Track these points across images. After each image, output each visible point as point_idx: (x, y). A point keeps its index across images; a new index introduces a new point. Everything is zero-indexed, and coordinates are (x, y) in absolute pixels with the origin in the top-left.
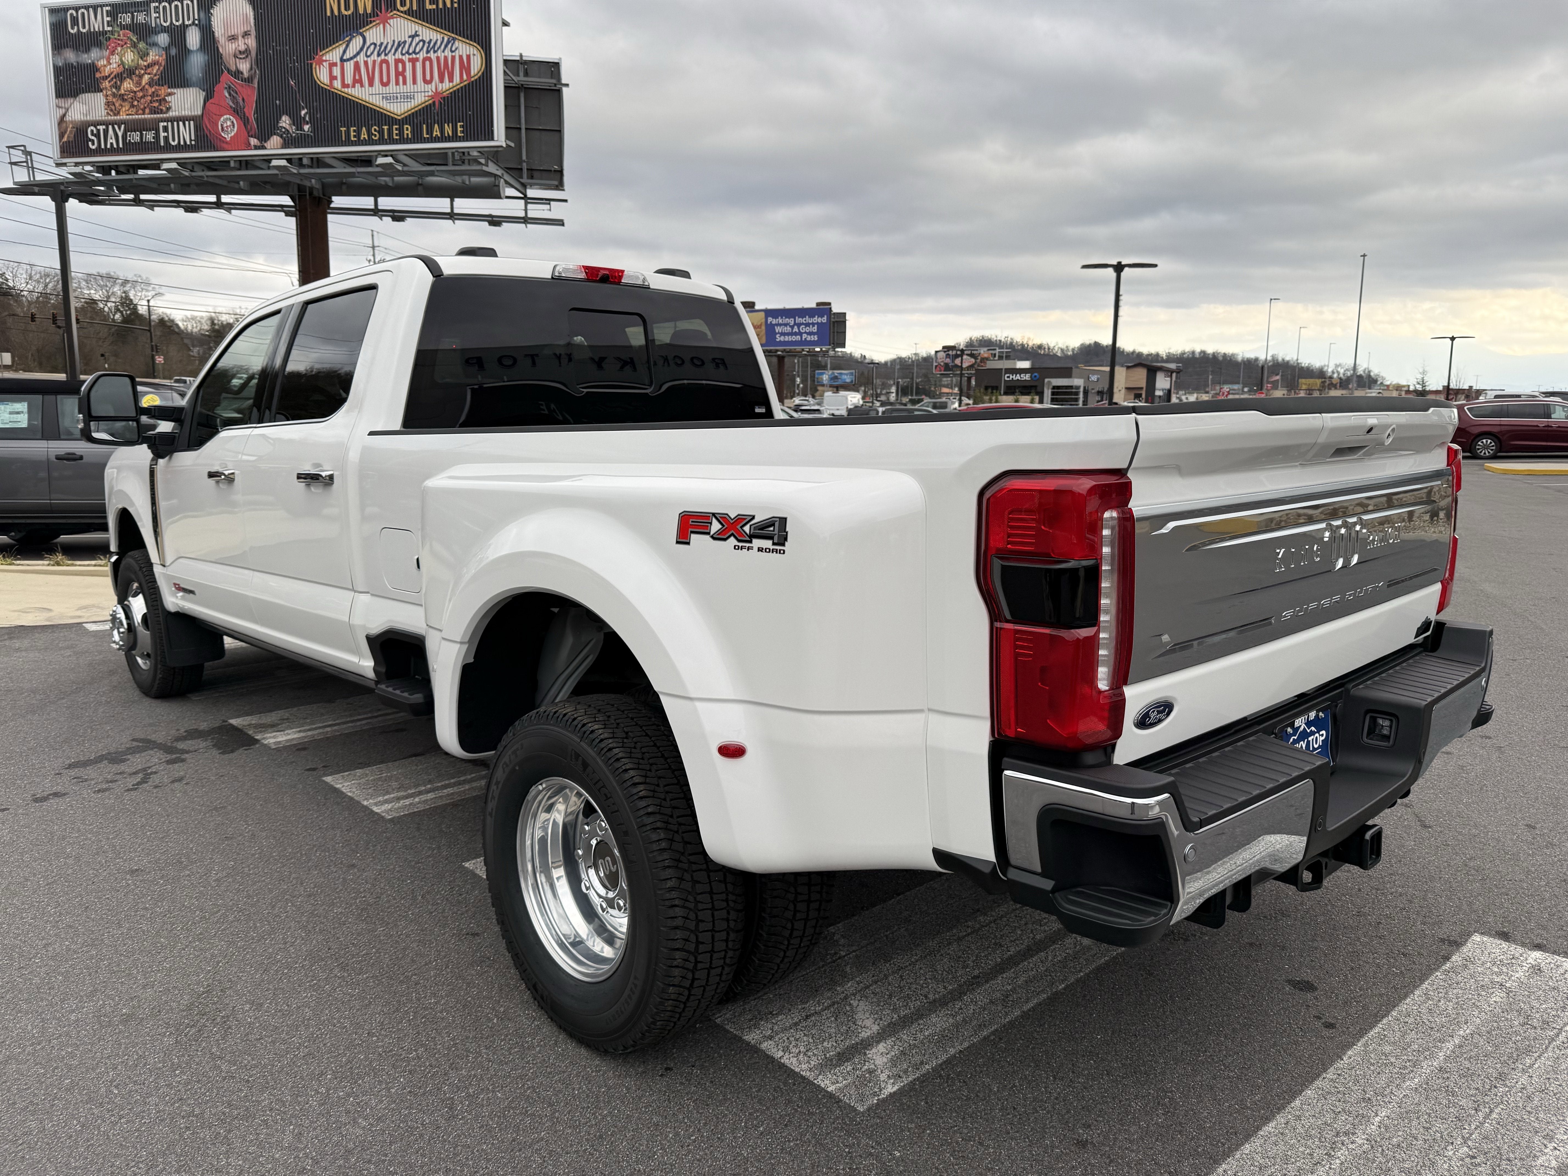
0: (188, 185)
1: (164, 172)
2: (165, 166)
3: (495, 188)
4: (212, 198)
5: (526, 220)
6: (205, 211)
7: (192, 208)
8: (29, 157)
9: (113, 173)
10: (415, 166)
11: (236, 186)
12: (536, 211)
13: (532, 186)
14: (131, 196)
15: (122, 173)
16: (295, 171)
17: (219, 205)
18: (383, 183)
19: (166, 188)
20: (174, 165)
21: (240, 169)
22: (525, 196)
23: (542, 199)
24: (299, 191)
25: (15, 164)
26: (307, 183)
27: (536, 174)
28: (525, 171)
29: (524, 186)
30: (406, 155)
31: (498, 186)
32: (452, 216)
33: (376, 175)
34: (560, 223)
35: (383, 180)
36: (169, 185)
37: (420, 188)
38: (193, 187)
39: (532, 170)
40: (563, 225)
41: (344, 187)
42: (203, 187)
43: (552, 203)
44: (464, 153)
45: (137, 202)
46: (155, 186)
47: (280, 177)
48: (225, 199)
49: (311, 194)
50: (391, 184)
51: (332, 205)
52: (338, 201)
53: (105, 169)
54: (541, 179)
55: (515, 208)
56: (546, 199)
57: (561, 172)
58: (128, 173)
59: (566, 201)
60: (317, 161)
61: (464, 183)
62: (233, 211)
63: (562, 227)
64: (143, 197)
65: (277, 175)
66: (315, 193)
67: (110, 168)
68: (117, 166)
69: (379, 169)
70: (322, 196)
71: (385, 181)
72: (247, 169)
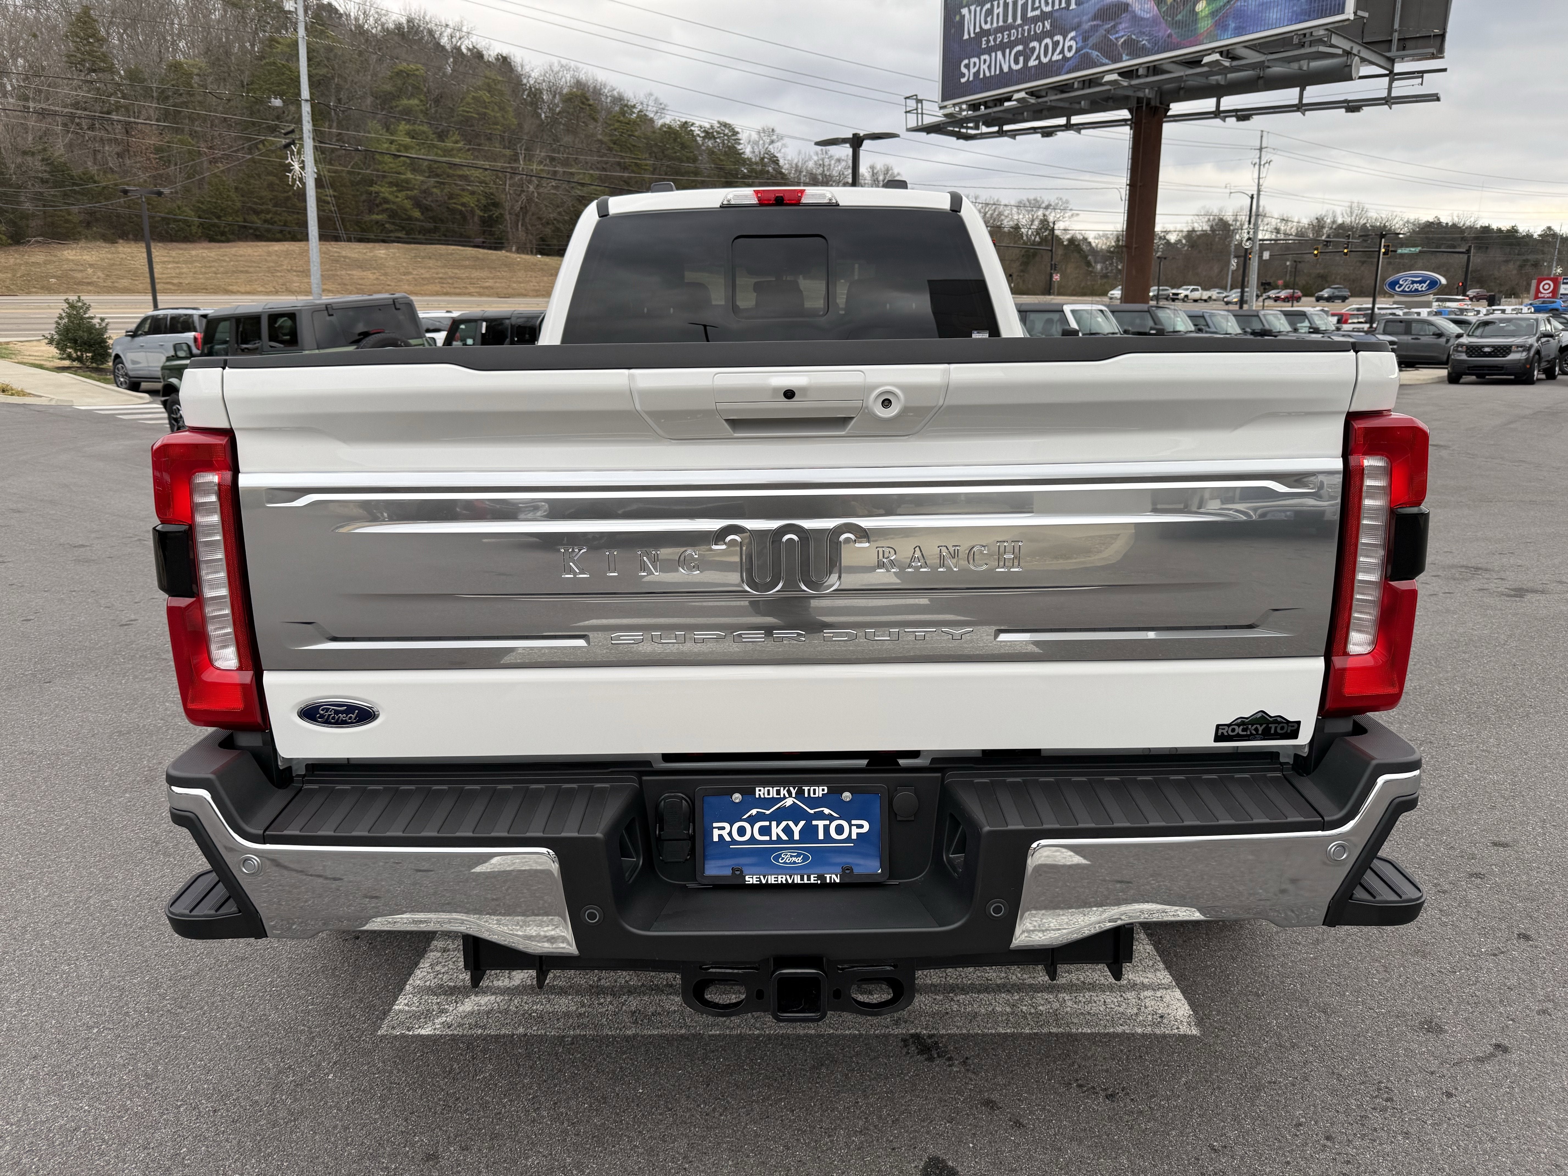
0: (1041, 111)
1: (1015, 103)
2: (1016, 96)
3: (1347, 69)
4: (1062, 121)
5: (1388, 101)
6: (1059, 134)
7: (1048, 133)
8: (920, 105)
9: (982, 107)
10: (1254, 57)
11: (1077, 106)
12: (1401, 88)
13: (1402, 58)
14: (996, 129)
15: (990, 107)
16: (1125, 84)
17: (1068, 127)
18: (1214, 83)
19: (1020, 117)
20: (1022, 95)
21: (1083, 89)
22: (1391, 72)
23: (1413, 73)
24: (1138, 103)
25: (909, 112)
26: (1141, 94)
27: (1409, 44)
28: (1395, 42)
29: (1392, 61)
30: (1246, 47)
31: (1350, 66)
32: (1300, 107)
33: (1206, 75)
34: (1435, 98)
35: (1214, 79)
36: (1023, 114)
37: (1261, 82)
38: (1045, 113)
39: (1405, 39)
40: (1438, 99)
41: (1182, 92)
42: (1054, 112)
43: (1425, 75)
44: (1305, 35)
45: (1001, 133)
46: (1010, 116)
47: (1113, 91)
48: (1075, 120)
49: (1148, 104)
50: (1223, 83)
51: (1169, 113)
52: (1176, 108)
53: (974, 107)
54: (1416, 48)
55: (1379, 87)
56: (1418, 72)
57: (1443, 36)
58: (996, 106)
59: (1445, 70)
60: (1154, 69)
61: (1300, 69)
62: (1083, 131)
63: (1437, 103)
64: (1006, 128)
65: (1110, 90)
66: (1153, 103)
67: (980, 104)
68: (986, 102)
69: (1206, 69)
70: (1158, 105)
71: (1217, 80)
72: (1090, 87)
